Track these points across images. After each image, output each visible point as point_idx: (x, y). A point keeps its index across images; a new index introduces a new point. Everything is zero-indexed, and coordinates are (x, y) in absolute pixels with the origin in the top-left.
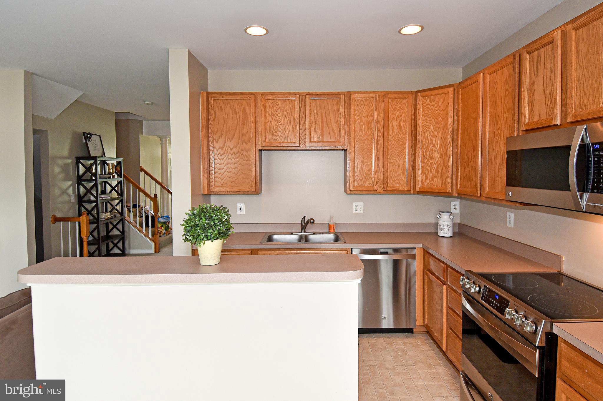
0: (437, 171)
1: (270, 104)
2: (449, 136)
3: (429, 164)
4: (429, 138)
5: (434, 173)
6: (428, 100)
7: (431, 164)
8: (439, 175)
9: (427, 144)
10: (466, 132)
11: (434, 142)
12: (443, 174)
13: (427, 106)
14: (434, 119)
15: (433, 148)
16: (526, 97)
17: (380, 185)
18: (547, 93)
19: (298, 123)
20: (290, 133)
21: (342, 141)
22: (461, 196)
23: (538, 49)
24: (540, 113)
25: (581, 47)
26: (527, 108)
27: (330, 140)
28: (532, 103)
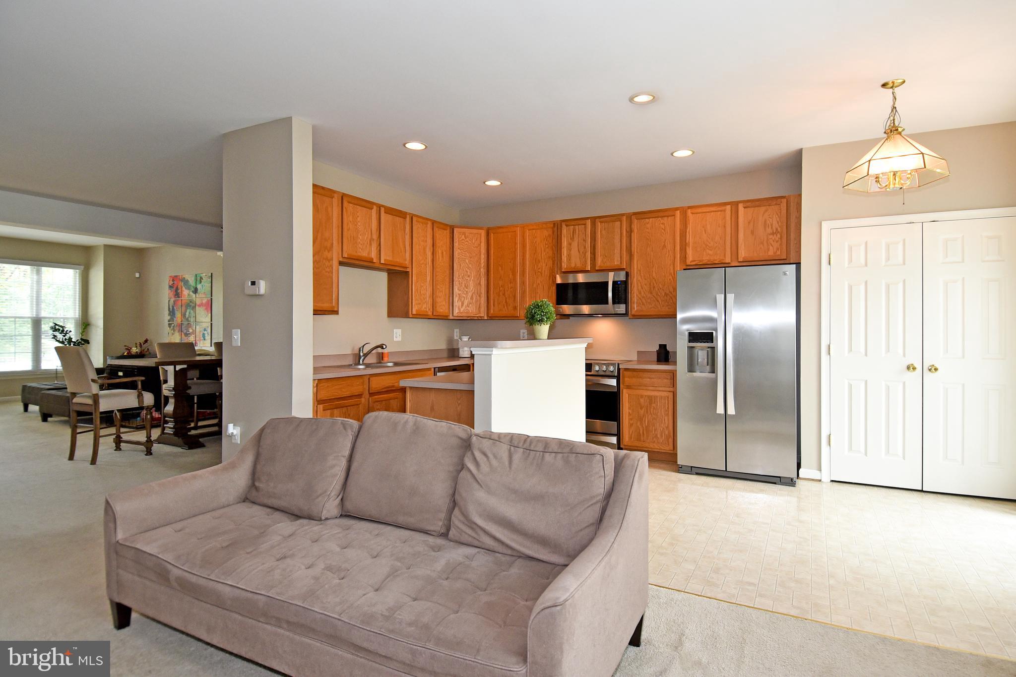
0: (472, 298)
1: (351, 208)
2: (482, 270)
3: (465, 292)
4: (464, 269)
5: (470, 300)
6: (463, 236)
7: (467, 292)
8: (474, 301)
9: (462, 275)
10: (500, 268)
11: (469, 273)
12: (476, 301)
13: (463, 241)
14: (468, 253)
15: (468, 278)
16: (565, 252)
17: (432, 310)
18: (581, 252)
19: (375, 237)
20: (368, 246)
21: (407, 263)
22: (494, 318)
23: (573, 225)
24: (576, 262)
25: (603, 232)
26: (566, 258)
27: (399, 260)
28: (569, 256)
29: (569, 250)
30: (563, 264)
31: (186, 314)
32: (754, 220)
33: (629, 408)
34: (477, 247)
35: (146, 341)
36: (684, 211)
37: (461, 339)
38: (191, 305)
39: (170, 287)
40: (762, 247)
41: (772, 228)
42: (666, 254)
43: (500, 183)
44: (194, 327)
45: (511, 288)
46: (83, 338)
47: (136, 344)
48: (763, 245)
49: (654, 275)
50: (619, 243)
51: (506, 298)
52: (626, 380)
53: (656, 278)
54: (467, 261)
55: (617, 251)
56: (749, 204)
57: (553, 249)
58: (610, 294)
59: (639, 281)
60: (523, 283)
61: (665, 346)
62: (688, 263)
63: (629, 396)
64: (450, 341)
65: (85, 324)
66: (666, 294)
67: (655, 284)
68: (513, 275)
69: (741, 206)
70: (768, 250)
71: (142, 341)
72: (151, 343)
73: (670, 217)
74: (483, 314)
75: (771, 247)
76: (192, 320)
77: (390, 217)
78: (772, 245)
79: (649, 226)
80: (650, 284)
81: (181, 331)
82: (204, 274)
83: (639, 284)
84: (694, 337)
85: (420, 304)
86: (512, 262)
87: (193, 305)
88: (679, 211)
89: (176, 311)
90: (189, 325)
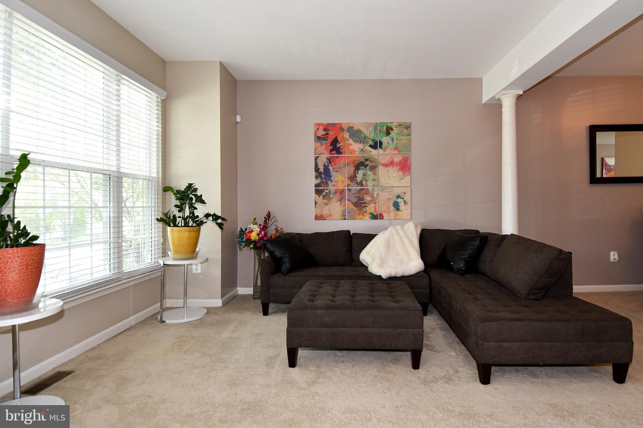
31: (355, 177)
38: (367, 164)
39: (319, 139)
76: (370, 184)
87: (370, 164)
89: (333, 173)
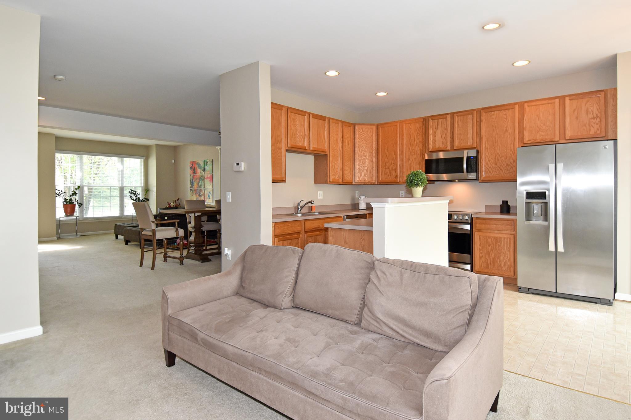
0: (367, 171)
1: (293, 116)
2: (374, 152)
4: (362, 152)
5: (366, 172)
6: (361, 131)
7: (364, 167)
8: (369, 172)
9: (361, 156)
10: (386, 150)
11: (365, 155)
12: (370, 173)
13: (361, 134)
14: (365, 141)
15: (364, 158)
16: (431, 138)
17: (341, 179)
18: (443, 137)
19: (307, 133)
20: (303, 139)
21: (327, 148)
22: (381, 184)
23: (438, 119)
24: (439, 144)
25: (460, 123)
26: (432, 142)
27: (321, 147)
28: (434, 140)
29: (435, 136)
30: (430, 146)
31: (199, 184)
32: (578, 109)
33: (480, 245)
34: (371, 137)
35: (178, 199)
36: (521, 105)
37: (360, 197)
38: (202, 178)
39: (191, 168)
40: (585, 128)
41: (593, 114)
42: (508, 136)
43: (386, 94)
44: (204, 191)
45: (393, 164)
46: (146, 197)
47: (173, 201)
48: (586, 127)
49: (498, 151)
50: (472, 130)
51: (390, 171)
52: (477, 226)
53: (499, 154)
54: (364, 146)
55: (470, 136)
56: (573, 97)
57: (423, 136)
58: (465, 166)
59: (487, 156)
60: (402, 160)
61: (507, 202)
62: (525, 141)
63: (479, 236)
64: (353, 198)
65: (147, 190)
66: (508, 165)
67: (499, 158)
68: (394, 154)
69: (567, 99)
70: (590, 130)
71: (176, 199)
72: (181, 200)
73: (510, 110)
74: (374, 181)
75: (592, 128)
76: (202, 187)
77: (316, 120)
78: (593, 127)
79: (494, 117)
80: (495, 158)
81: (197, 193)
82: (209, 160)
83: (487, 158)
84: (530, 195)
85: (334, 175)
86: (394, 146)
88: (518, 105)
89: (194, 182)
90: (201, 190)
